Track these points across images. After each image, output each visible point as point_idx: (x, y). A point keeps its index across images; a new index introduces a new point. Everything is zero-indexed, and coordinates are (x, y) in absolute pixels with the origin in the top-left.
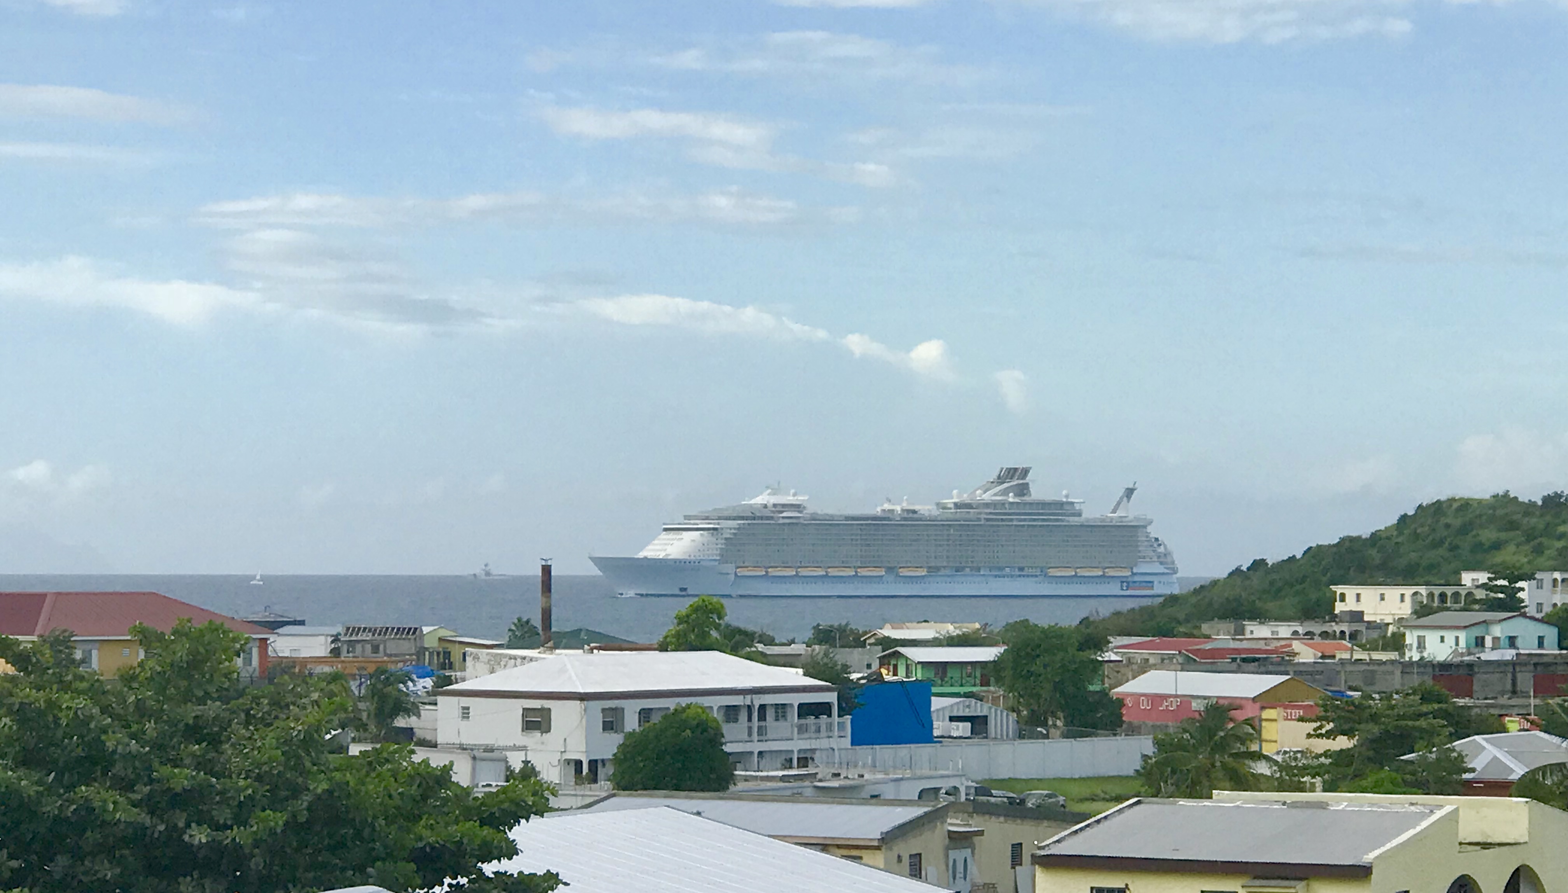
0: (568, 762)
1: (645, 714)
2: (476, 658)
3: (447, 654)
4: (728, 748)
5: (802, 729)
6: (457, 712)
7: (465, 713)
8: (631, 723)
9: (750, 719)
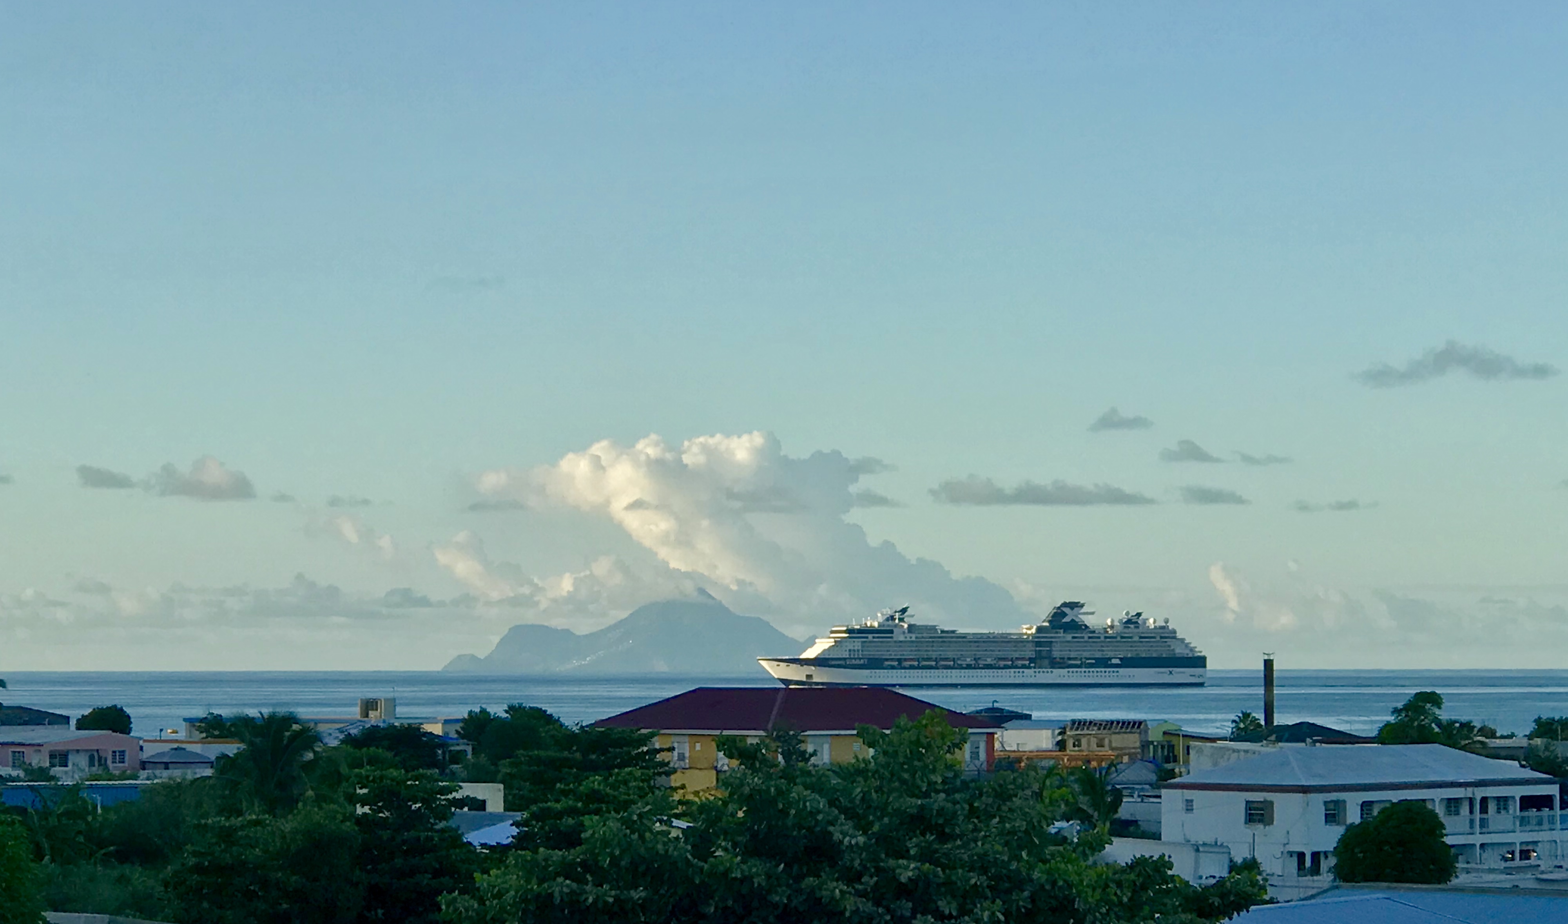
0: (1291, 854)
1: (1366, 806)
2: (1200, 751)
3: (1171, 747)
4: (1449, 840)
5: (1524, 821)
6: (1181, 805)
7: (1189, 806)
8: (1354, 816)
9: (1471, 812)
